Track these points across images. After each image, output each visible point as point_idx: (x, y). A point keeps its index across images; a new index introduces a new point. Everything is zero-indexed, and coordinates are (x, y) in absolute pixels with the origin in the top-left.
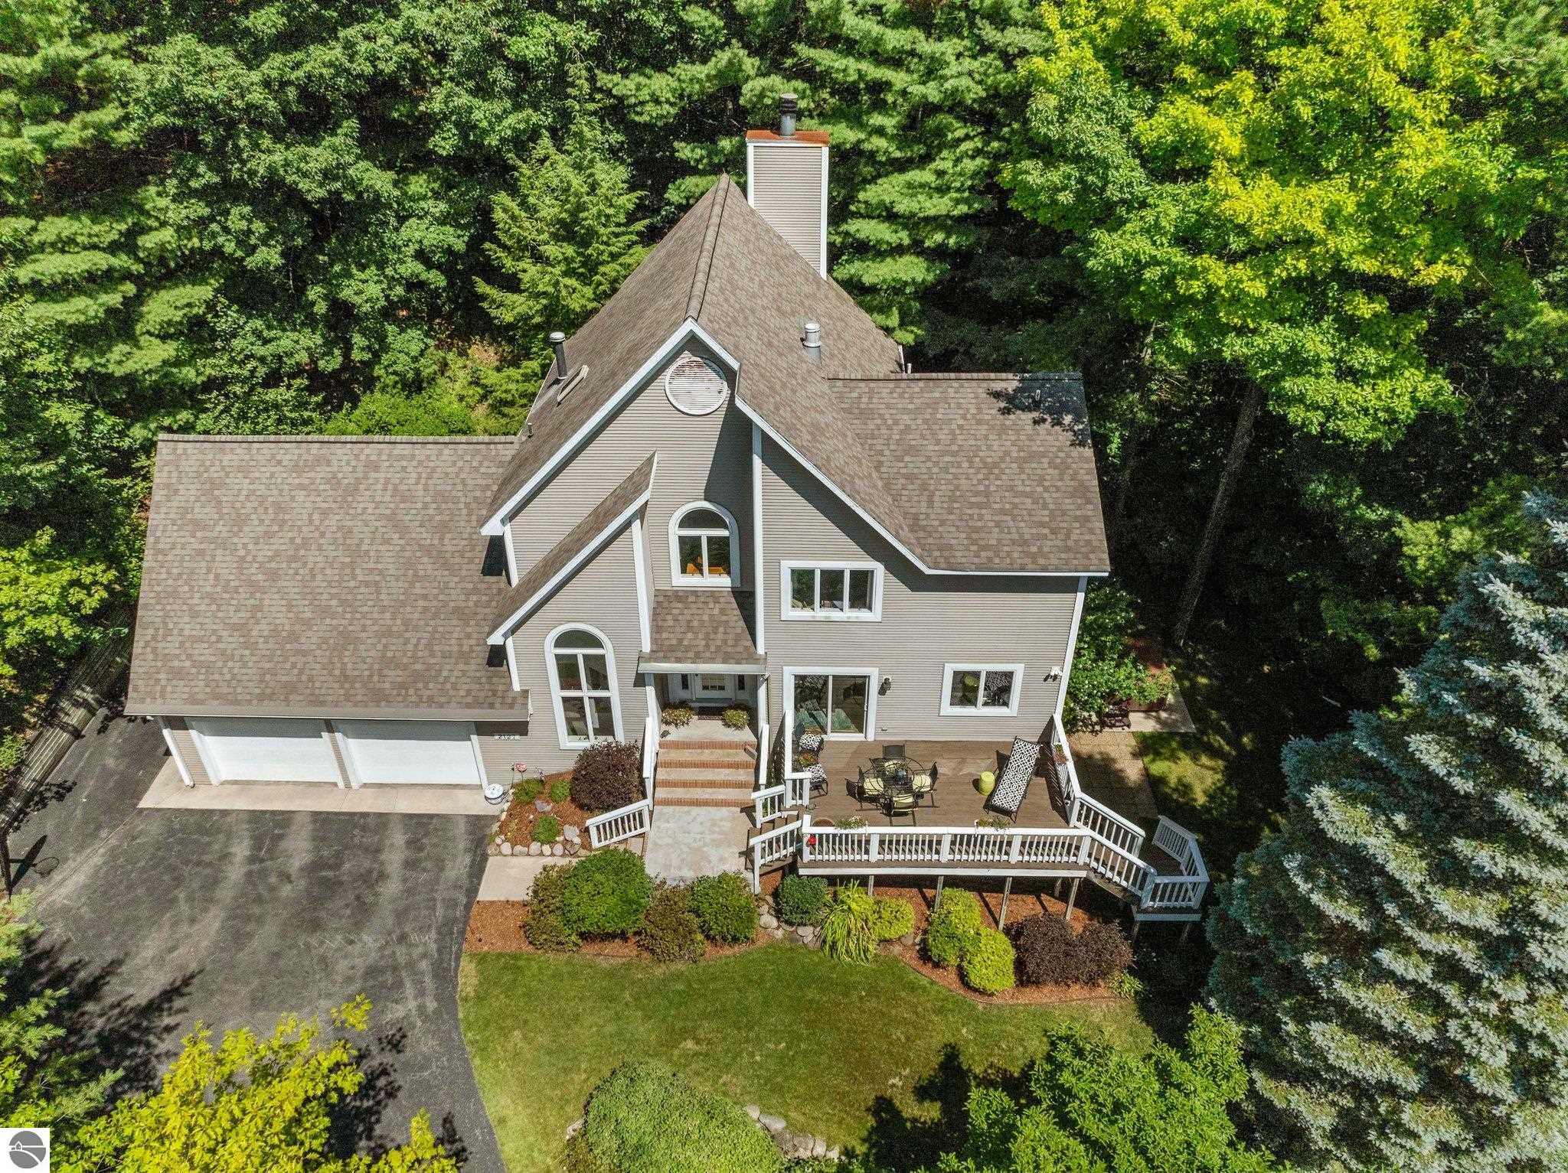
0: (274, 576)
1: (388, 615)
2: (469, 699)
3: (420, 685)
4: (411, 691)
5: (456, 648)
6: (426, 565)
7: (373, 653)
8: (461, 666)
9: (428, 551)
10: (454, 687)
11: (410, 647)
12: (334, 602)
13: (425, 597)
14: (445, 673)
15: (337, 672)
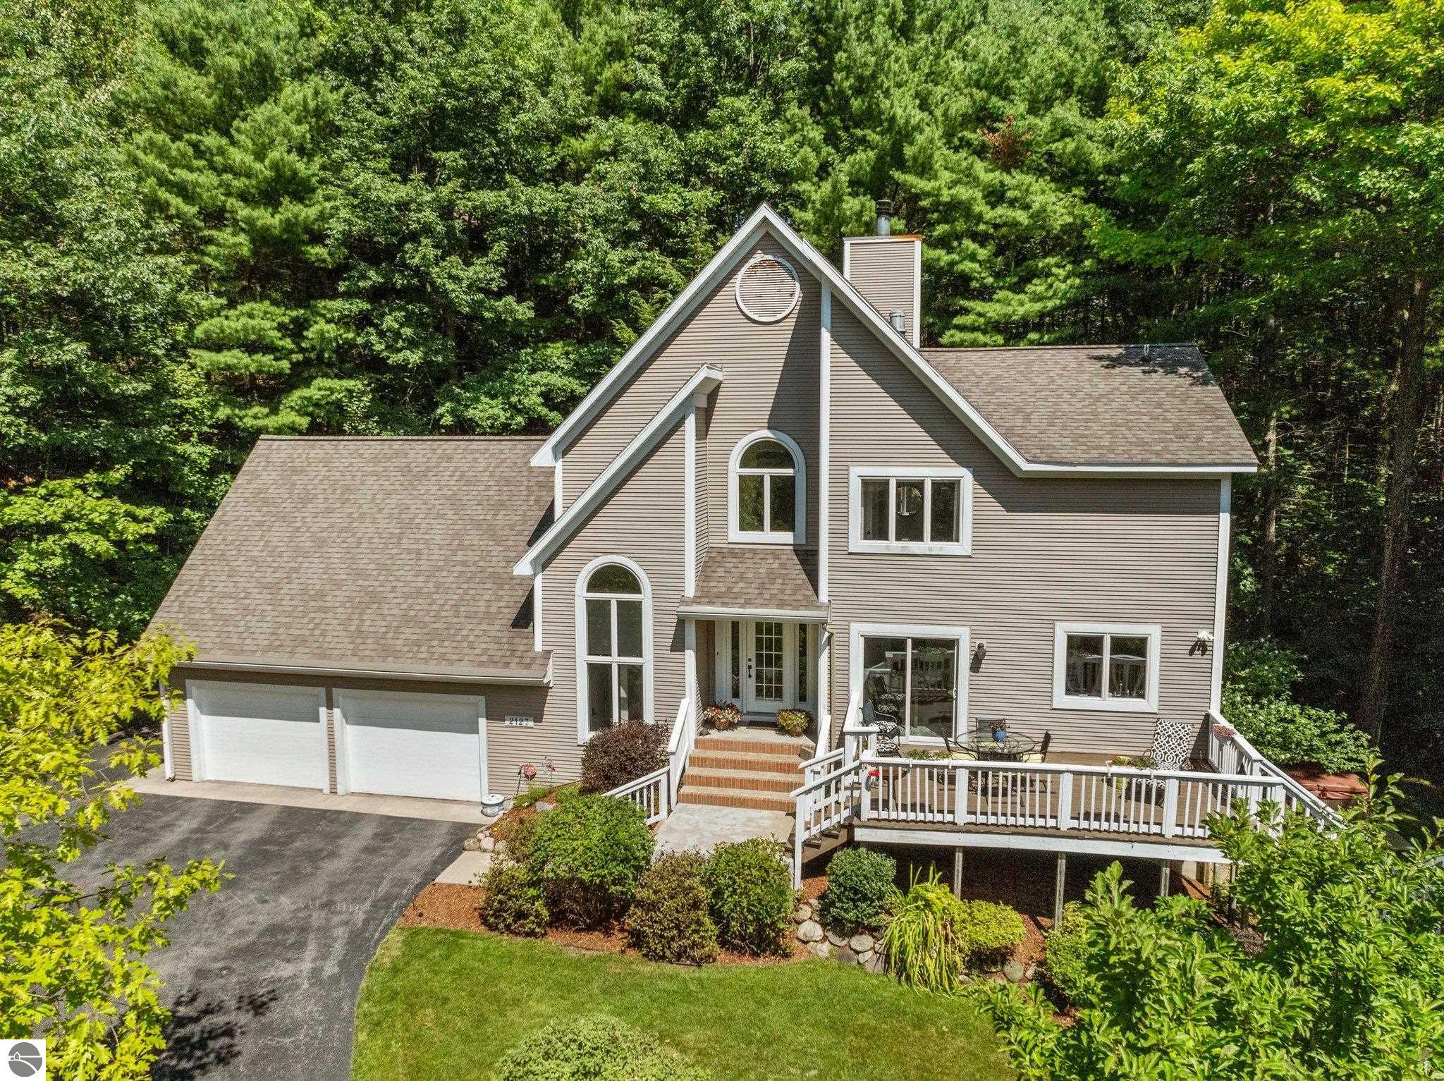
0: (320, 543)
1: (421, 579)
2: (484, 658)
3: (435, 643)
4: (423, 649)
5: (482, 609)
6: (474, 538)
7: (396, 612)
8: (483, 627)
9: (478, 524)
10: (471, 645)
11: (435, 607)
12: (372, 566)
13: (464, 563)
14: (464, 632)
15: (353, 628)
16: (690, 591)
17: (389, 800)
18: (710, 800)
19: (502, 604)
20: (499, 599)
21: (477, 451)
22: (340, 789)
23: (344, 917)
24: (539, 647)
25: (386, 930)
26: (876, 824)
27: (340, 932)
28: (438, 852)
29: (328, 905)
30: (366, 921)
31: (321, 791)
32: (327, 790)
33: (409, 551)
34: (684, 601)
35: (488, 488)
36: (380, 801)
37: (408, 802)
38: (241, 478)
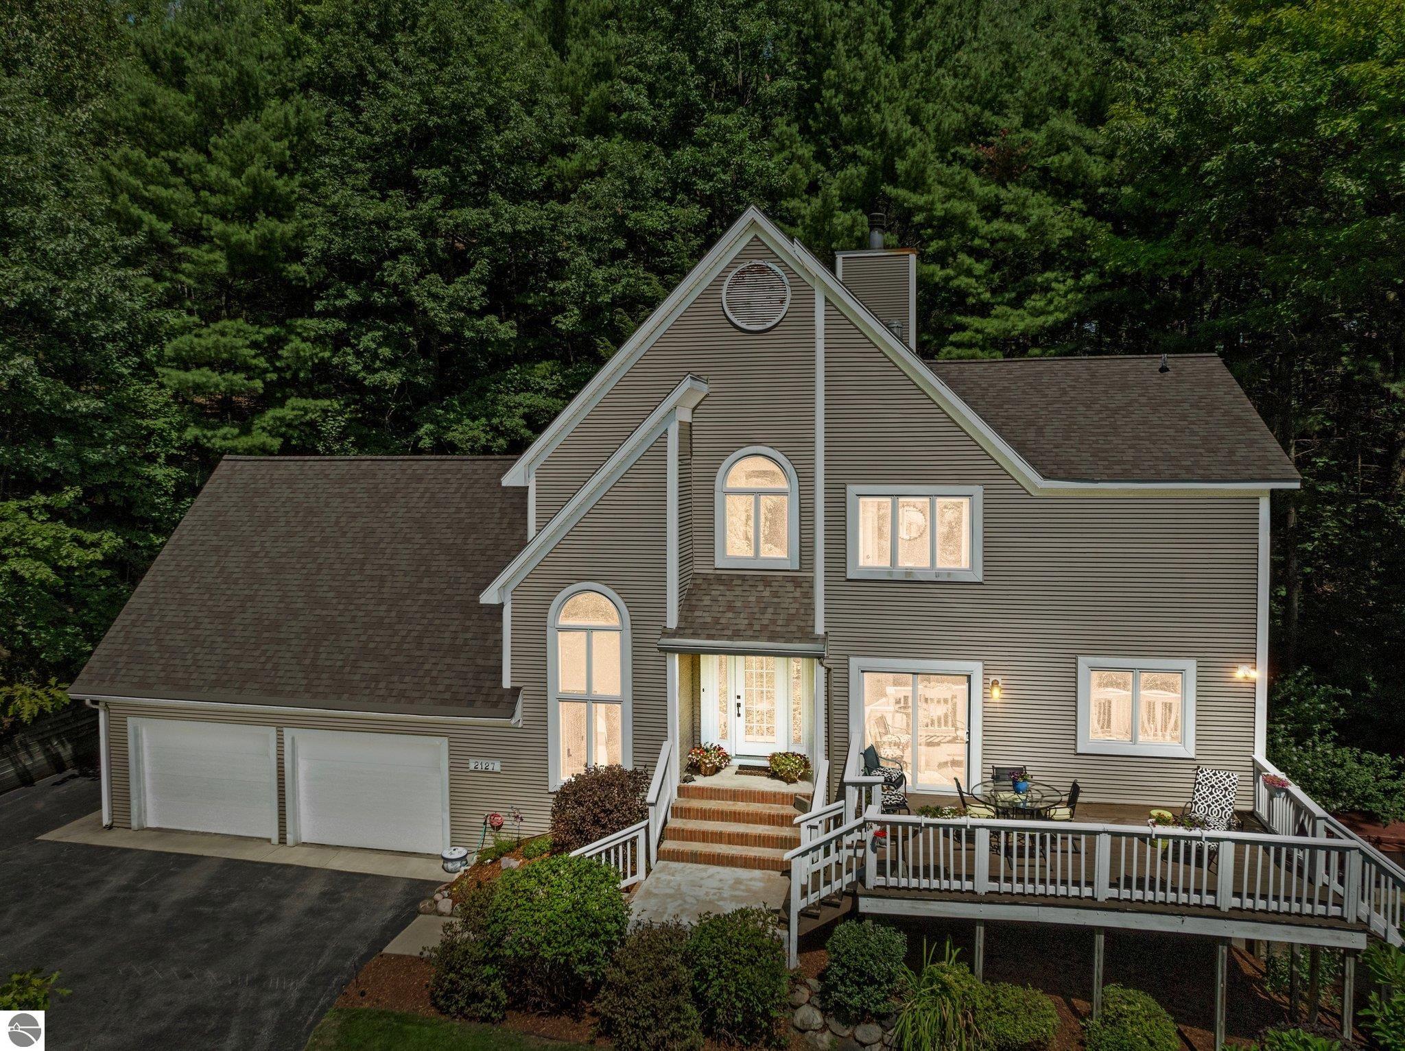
0: (279, 569)
6: (441, 563)
9: (446, 549)
10: (434, 682)
14: (427, 667)
16: (672, 622)
17: (343, 853)
18: (695, 858)
19: (469, 635)
20: (466, 629)
21: (449, 471)
22: (290, 838)
23: (276, 996)
24: (507, 683)
25: (323, 1010)
26: (883, 892)
27: (269, 1015)
28: (390, 915)
29: (259, 981)
30: (300, 1001)
31: (269, 840)
32: (275, 840)
33: (372, 578)
34: (666, 633)
35: (459, 510)
36: (332, 852)
37: (362, 854)
38: (200, 500)
